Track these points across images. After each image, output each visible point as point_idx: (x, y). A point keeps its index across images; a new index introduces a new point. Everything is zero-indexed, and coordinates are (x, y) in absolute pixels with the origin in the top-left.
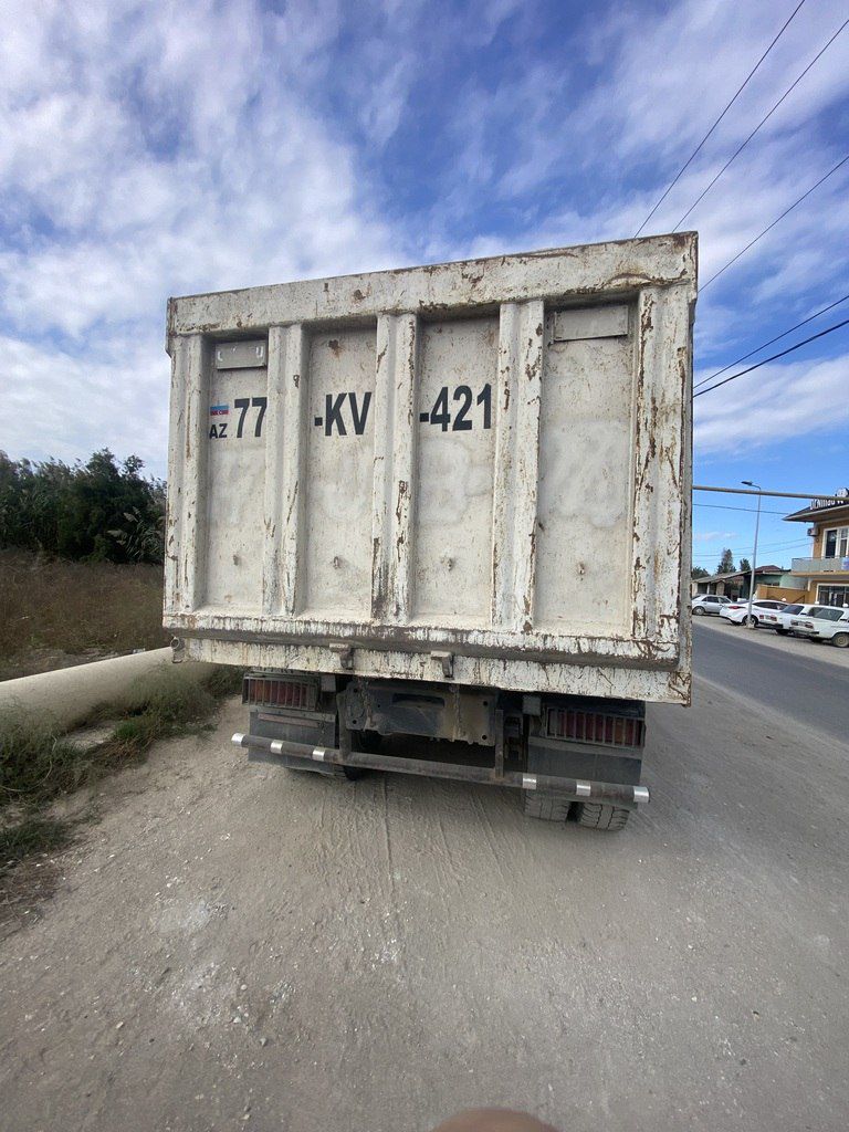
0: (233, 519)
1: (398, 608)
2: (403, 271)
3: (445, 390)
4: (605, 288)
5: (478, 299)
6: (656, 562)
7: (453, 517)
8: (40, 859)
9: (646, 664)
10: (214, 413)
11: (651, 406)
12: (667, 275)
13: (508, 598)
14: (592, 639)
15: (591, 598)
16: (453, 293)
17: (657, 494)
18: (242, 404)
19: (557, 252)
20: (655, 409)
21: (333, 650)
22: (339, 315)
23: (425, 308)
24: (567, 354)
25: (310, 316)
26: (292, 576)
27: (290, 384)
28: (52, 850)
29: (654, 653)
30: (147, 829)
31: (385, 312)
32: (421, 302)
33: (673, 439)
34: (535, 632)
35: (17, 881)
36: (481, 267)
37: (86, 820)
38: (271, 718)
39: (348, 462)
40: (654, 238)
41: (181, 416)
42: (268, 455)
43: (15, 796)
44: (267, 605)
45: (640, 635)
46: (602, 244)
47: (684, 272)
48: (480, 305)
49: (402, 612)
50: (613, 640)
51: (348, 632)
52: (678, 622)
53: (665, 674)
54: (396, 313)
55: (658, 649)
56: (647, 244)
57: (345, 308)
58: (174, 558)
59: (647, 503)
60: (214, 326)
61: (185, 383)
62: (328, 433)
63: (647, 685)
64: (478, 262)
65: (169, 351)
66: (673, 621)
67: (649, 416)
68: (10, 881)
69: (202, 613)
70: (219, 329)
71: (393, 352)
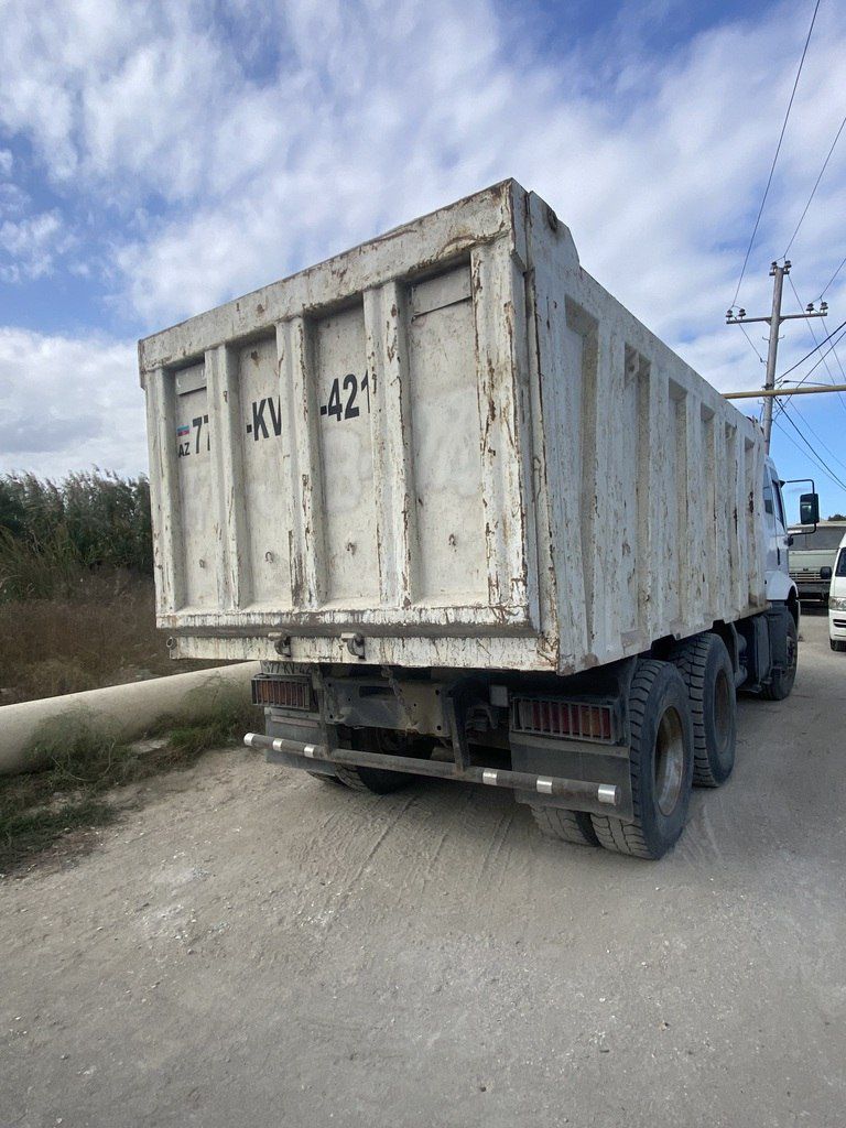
0: (199, 527)
1: (311, 595)
2: (290, 278)
3: (336, 381)
4: (440, 257)
5: (345, 293)
6: (505, 524)
7: (351, 502)
8: (89, 830)
9: (501, 631)
10: (180, 434)
11: (487, 368)
12: (489, 232)
13: (391, 575)
14: (457, 608)
15: (465, 569)
16: (327, 291)
17: (500, 457)
18: (197, 422)
19: (400, 231)
20: (492, 371)
21: (272, 639)
22: (248, 330)
23: (308, 311)
24: (425, 328)
25: (229, 336)
26: (236, 574)
27: (222, 399)
28: (100, 825)
29: (506, 617)
30: (176, 818)
31: (279, 321)
32: (304, 305)
33: (507, 398)
34: (413, 607)
35: (68, 841)
36: (345, 260)
37: (131, 808)
38: (281, 720)
39: (272, 462)
40: (475, 195)
41: (155, 441)
42: (213, 466)
43: (81, 784)
44: (221, 602)
45: (495, 601)
46: (433, 214)
47: (502, 225)
48: (347, 297)
49: (313, 598)
50: (473, 607)
51: (276, 621)
52: (525, 584)
53: (533, 640)
54: (288, 320)
55: (510, 613)
56: (470, 203)
57: (253, 324)
58: (160, 567)
59: (491, 468)
60: (168, 359)
61: (155, 411)
62: (257, 438)
63: (519, 653)
64: (342, 256)
65: (143, 386)
66: (520, 583)
67: (487, 378)
68: (63, 841)
69: (181, 613)
70: (172, 360)
71: (290, 355)
